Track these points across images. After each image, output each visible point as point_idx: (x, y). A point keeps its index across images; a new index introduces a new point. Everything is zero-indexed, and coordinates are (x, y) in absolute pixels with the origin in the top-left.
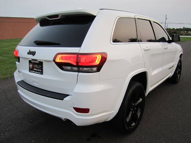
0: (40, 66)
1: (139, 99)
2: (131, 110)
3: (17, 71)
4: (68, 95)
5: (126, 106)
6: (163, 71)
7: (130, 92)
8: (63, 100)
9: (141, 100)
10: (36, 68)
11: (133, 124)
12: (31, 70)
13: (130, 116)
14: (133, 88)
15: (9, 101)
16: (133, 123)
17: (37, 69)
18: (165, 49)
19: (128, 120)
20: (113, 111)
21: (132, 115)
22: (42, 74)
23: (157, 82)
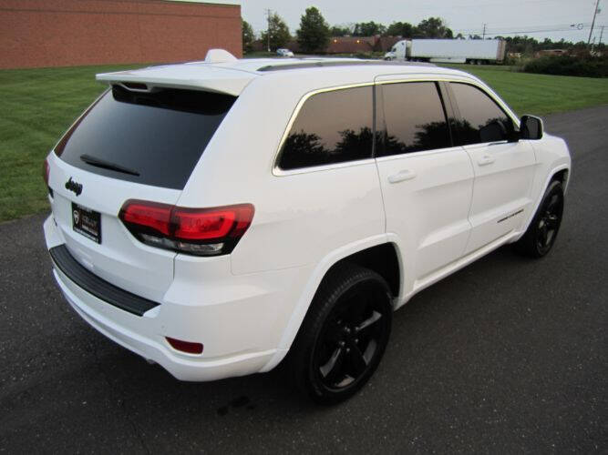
0: (95, 223)
1: (369, 315)
2: (340, 346)
3: (50, 219)
4: (156, 304)
5: (317, 336)
6: (471, 230)
7: (330, 300)
8: (141, 315)
9: (377, 316)
10: (87, 225)
11: (347, 381)
12: (77, 226)
13: (334, 359)
14: (341, 290)
15: (44, 285)
16: (346, 378)
17: (90, 227)
18: (480, 165)
19: (325, 371)
20: (274, 351)
21: (343, 356)
22: (100, 242)
23: (452, 260)
